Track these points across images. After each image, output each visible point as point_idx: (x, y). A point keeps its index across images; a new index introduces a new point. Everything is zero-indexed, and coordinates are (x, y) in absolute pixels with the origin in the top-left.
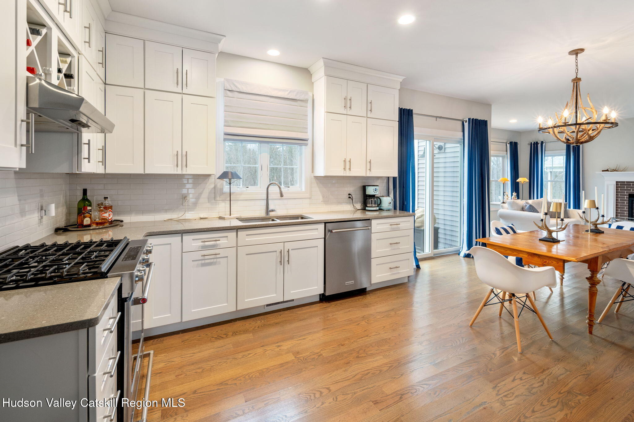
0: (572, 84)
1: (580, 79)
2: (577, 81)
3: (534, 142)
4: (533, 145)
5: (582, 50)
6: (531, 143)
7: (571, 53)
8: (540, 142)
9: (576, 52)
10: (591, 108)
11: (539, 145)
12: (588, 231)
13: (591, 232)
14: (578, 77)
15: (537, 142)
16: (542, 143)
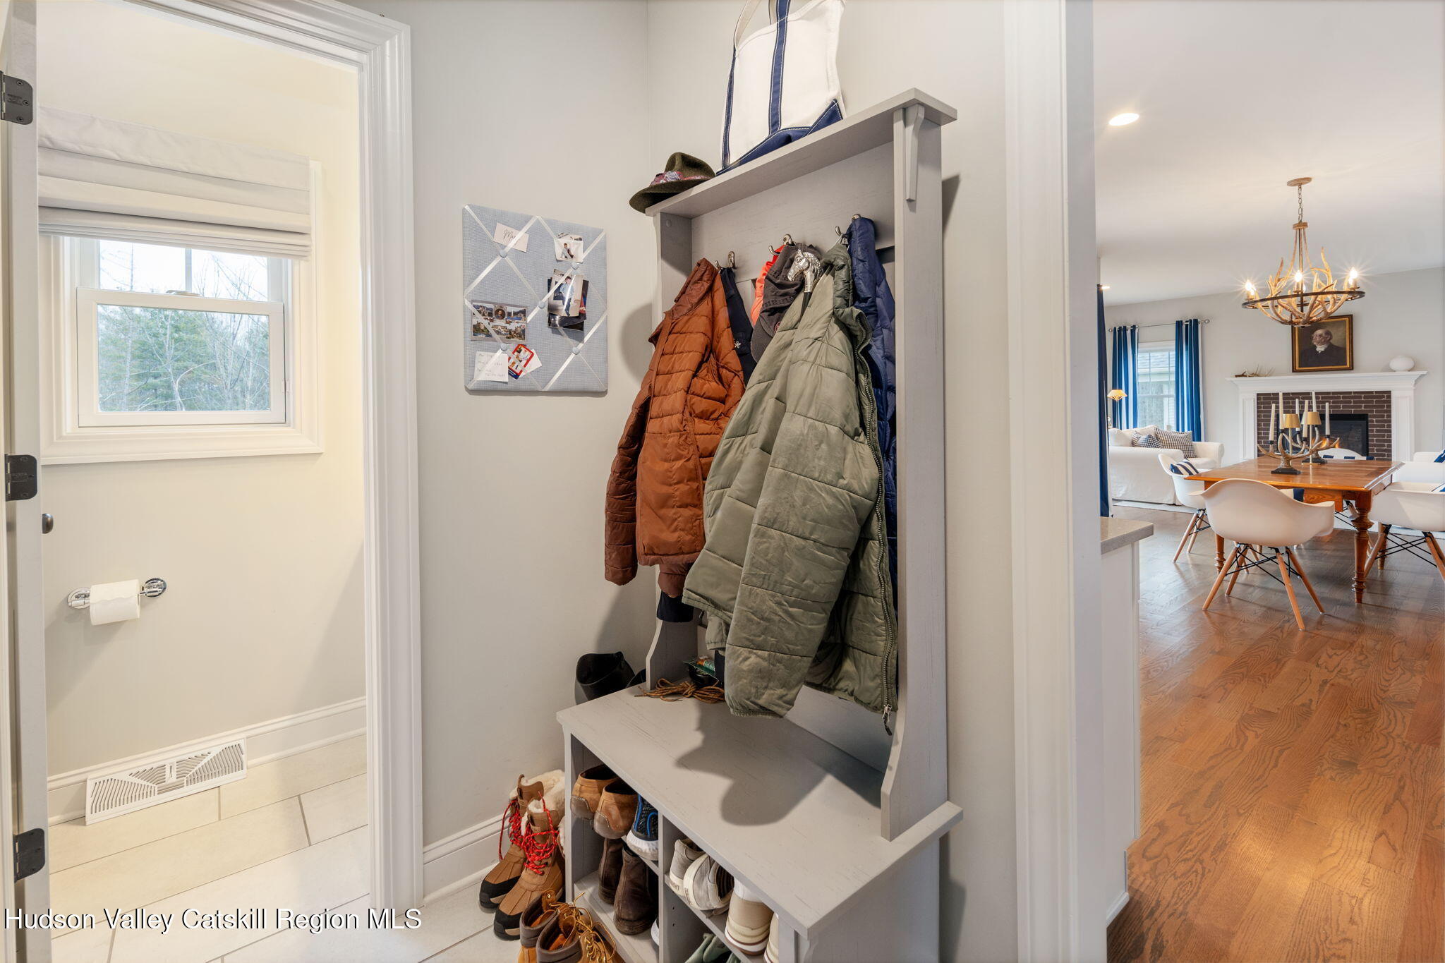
0: (1295, 231)
1: (1305, 225)
2: (1301, 225)
3: (1120, 328)
4: (1117, 333)
5: (1308, 180)
6: (1115, 328)
7: (1291, 183)
8: (1129, 327)
9: (1299, 183)
10: (1326, 270)
11: (1129, 333)
12: (1309, 462)
13: (1313, 462)
14: (1303, 221)
15: (1125, 327)
16: (1134, 327)
